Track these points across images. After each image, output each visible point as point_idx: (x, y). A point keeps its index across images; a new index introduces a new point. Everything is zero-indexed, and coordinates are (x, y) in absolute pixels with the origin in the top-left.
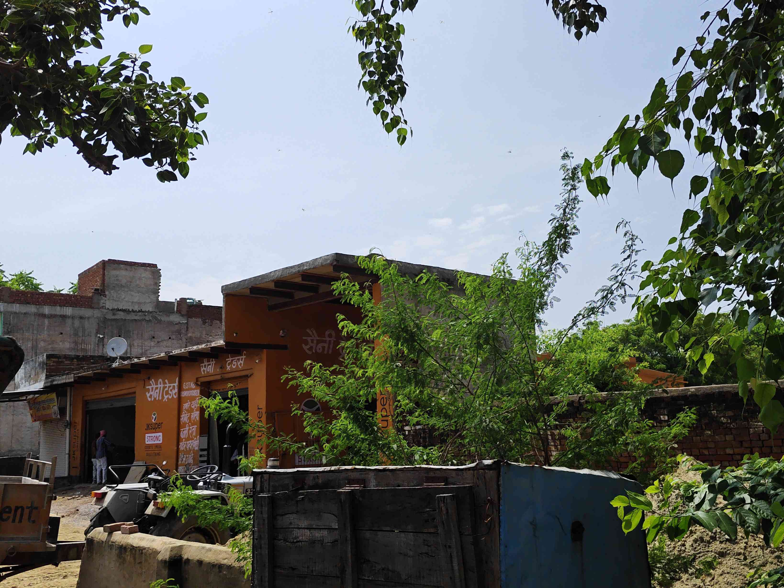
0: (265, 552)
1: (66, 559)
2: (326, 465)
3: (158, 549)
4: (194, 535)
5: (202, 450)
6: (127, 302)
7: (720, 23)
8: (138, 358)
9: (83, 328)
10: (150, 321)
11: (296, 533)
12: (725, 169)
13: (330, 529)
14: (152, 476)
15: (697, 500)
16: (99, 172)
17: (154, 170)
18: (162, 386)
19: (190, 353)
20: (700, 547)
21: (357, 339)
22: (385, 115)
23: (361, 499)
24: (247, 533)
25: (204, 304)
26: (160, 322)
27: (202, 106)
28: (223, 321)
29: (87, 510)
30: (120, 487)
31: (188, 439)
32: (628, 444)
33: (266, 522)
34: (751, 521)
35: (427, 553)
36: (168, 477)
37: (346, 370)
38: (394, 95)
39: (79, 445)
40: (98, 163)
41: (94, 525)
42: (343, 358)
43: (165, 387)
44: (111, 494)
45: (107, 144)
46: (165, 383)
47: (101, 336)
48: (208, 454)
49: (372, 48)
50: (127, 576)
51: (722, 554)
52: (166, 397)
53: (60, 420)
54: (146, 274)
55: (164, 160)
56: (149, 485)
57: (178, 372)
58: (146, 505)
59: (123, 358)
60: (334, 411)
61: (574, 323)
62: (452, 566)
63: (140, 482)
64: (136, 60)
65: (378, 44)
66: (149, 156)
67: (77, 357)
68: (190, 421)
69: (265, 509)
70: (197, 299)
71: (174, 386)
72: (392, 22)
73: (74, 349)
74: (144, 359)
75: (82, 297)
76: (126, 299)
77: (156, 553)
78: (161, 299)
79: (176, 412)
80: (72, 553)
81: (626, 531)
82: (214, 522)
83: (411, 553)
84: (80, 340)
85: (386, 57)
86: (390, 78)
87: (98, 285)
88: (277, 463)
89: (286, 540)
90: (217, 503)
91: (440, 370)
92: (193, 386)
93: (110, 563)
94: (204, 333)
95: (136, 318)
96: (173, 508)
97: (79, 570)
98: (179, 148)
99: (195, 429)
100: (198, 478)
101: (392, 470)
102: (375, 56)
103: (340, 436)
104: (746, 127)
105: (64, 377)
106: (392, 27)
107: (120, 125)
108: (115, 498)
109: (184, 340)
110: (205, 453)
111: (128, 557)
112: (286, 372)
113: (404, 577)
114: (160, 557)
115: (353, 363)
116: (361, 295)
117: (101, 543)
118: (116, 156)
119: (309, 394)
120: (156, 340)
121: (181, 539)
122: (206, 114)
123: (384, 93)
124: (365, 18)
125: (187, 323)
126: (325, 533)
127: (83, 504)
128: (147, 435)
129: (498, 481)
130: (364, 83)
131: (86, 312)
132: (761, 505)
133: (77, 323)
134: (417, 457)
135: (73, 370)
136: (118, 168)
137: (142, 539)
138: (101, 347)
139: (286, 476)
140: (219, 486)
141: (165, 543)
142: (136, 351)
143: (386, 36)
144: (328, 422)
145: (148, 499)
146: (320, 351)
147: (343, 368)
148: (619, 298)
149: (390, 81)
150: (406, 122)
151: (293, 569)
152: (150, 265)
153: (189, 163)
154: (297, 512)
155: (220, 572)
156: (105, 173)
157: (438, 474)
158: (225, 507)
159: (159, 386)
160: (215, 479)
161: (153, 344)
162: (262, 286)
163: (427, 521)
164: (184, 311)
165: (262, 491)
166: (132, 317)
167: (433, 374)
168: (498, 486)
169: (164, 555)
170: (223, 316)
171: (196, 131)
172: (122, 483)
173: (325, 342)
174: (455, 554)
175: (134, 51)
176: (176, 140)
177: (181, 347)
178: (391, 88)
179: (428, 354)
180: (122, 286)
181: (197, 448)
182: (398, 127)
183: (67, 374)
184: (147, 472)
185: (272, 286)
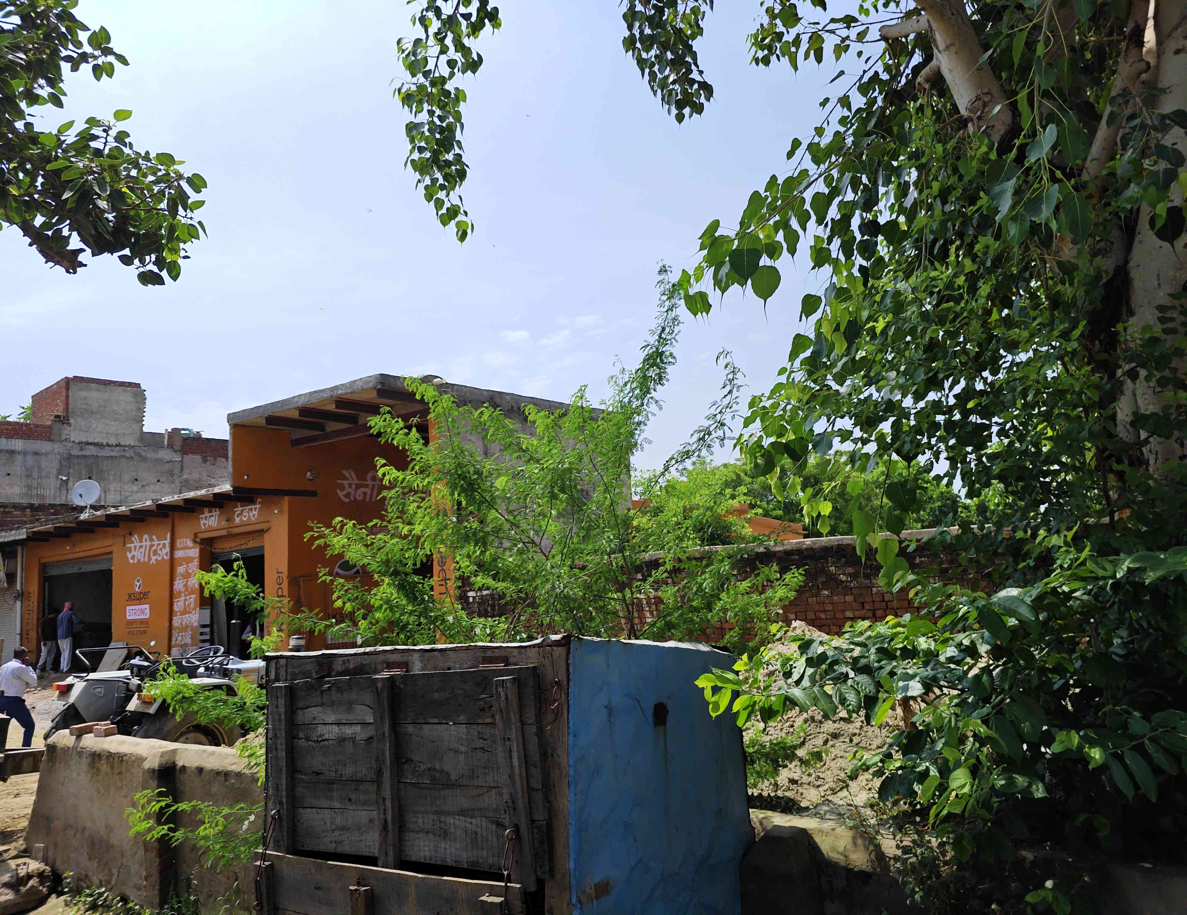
0: (282, 754)
1: (18, 771)
2: (361, 646)
3: (144, 755)
4: (192, 735)
5: (204, 626)
6: (100, 433)
7: (841, 112)
8: (116, 507)
9: (39, 467)
10: (131, 457)
11: (321, 729)
12: (841, 288)
13: (364, 724)
14: (136, 661)
15: (796, 676)
16: (60, 270)
17: (134, 270)
18: (148, 543)
19: (186, 501)
20: (812, 728)
21: (403, 488)
22: (439, 204)
23: (402, 686)
24: (260, 730)
25: (204, 436)
26: (144, 459)
27: (198, 191)
28: (230, 459)
29: (47, 707)
30: (92, 676)
31: (184, 612)
32: (727, 610)
33: (283, 717)
34: (852, 698)
35: (482, 749)
36: (157, 661)
37: (390, 526)
38: (451, 179)
39: (35, 622)
40: (57, 259)
41: (57, 728)
42: (386, 511)
43: (151, 546)
44: (79, 686)
45: (70, 235)
46: (152, 540)
47: (64, 478)
48: (212, 632)
49: (423, 117)
50: (102, 791)
51: (835, 736)
52: (153, 558)
53: (7, 589)
54: (126, 396)
55: (148, 258)
56: (132, 673)
57: (170, 523)
58: (128, 699)
59: (94, 507)
60: (376, 576)
61: (667, 469)
62: (511, 762)
63: (120, 669)
64: (110, 128)
65: (431, 113)
66: (127, 252)
67: (31, 506)
68: (186, 590)
69: (282, 702)
70: (195, 430)
71: (164, 545)
72: (449, 86)
73: (27, 495)
74: (123, 509)
75: (37, 426)
76: (99, 429)
77: (141, 759)
78: (145, 429)
79: (168, 578)
80: (26, 764)
81: (714, 715)
82: (218, 719)
83: (463, 749)
84: (35, 483)
85: (442, 130)
86: (447, 157)
87: (59, 411)
88: (302, 642)
89: (308, 739)
90: (222, 695)
91: (507, 526)
92: (190, 543)
93: (79, 774)
94: (205, 474)
95: (112, 454)
96: (164, 701)
97: (36, 785)
98: (168, 242)
99: (193, 599)
100: (198, 663)
101: (441, 650)
102: (427, 127)
103: (381, 607)
104: (866, 237)
105: (13, 532)
106: (449, 92)
107: (88, 213)
108: (85, 691)
109: (178, 484)
110: (207, 630)
111: (104, 767)
112: (311, 529)
113: (453, 778)
114: (147, 765)
115: (397, 518)
116: (407, 434)
117: (66, 750)
118: (82, 250)
119: (341, 555)
120: (139, 484)
121: (175, 741)
122: (203, 202)
123: (438, 175)
124: (415, 80)
125: (182, 461)
126: (358, 728)
127: (41, 699)
128: (128, 608)
129: (567, 659)
130: (413, 161)
131: (44, 446)
132: (863, 679)
133: (30, 459)
134: (478, 631)
135: (25, 523)
136: (85, 265)
137: (123, 743)
138: (64, 492)
139: (307, 661)
140: (226, 673)
141: (153, 747)
142: (112, 498)
143: (441, 104)
144: (366, 591)
145: (130, 691)
146: (360, 498)
147: (385, 523)
148: (717, 441)
149: (446, 161)
150: (466, 213)
151: (318, 774)
152: (130, 384)
153: (180, 261)
154: (322, 705)
155: (226, 780)
156: (68, 271)
157: (497, 653)
158: (231, 700)
159: (144, 544)
160: (221, 663)
161: (135, 488)
162: (282, 414)
163: (483, 710)
164: (177, 445)
165: (277, 680)
166: (106, 452)
167: (497, 531)
168: (568, 665)
169: (153, 763)
170: (230, 453)
171: (189, 222)
172: (94, 670)
173: (367, 486)
174: (514, 748)
175: (106, 116)
176: (163, 231)
177: (174, 493)
178: (447, 170)
179: (491, 505)
180: (92, 412)
181: (196, 624)
182: (457, 220)
183: (18, 528)
184: (129, 656)
185: (296, 415)
